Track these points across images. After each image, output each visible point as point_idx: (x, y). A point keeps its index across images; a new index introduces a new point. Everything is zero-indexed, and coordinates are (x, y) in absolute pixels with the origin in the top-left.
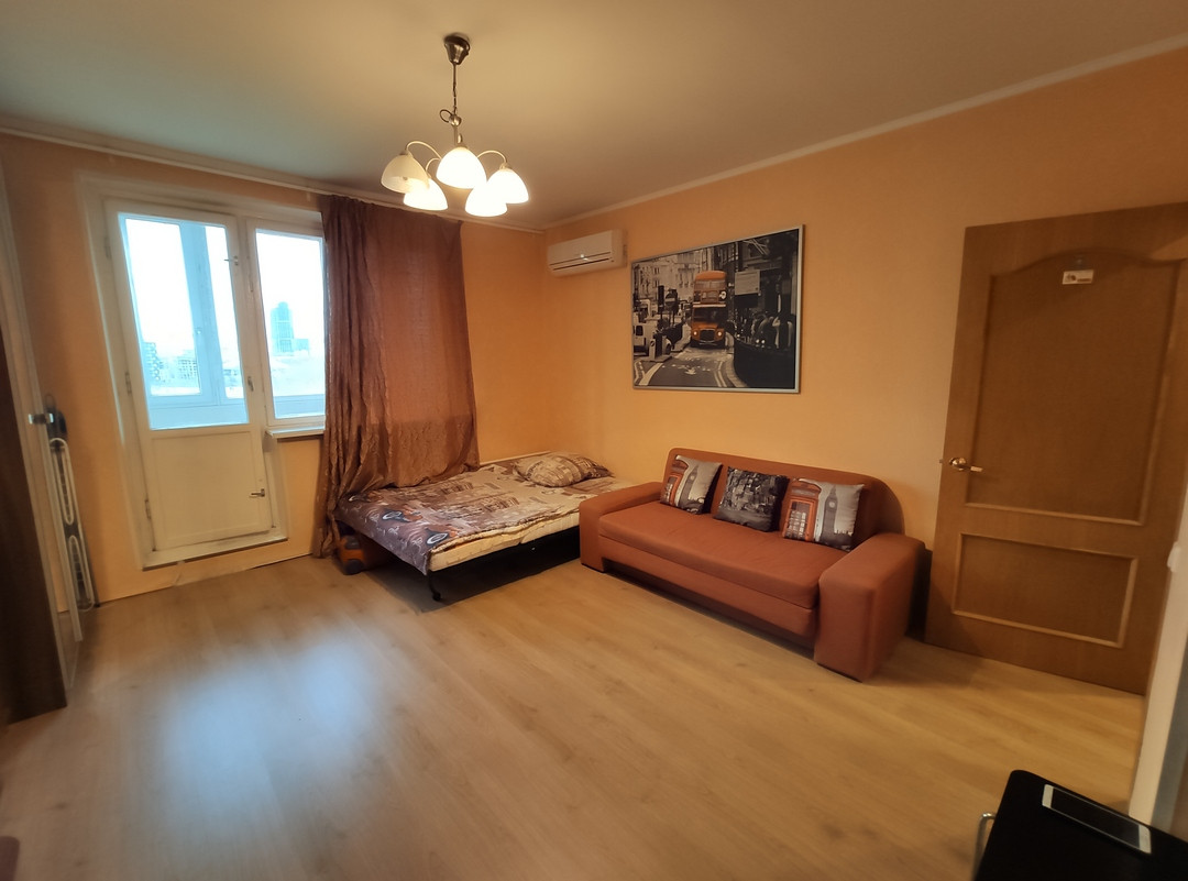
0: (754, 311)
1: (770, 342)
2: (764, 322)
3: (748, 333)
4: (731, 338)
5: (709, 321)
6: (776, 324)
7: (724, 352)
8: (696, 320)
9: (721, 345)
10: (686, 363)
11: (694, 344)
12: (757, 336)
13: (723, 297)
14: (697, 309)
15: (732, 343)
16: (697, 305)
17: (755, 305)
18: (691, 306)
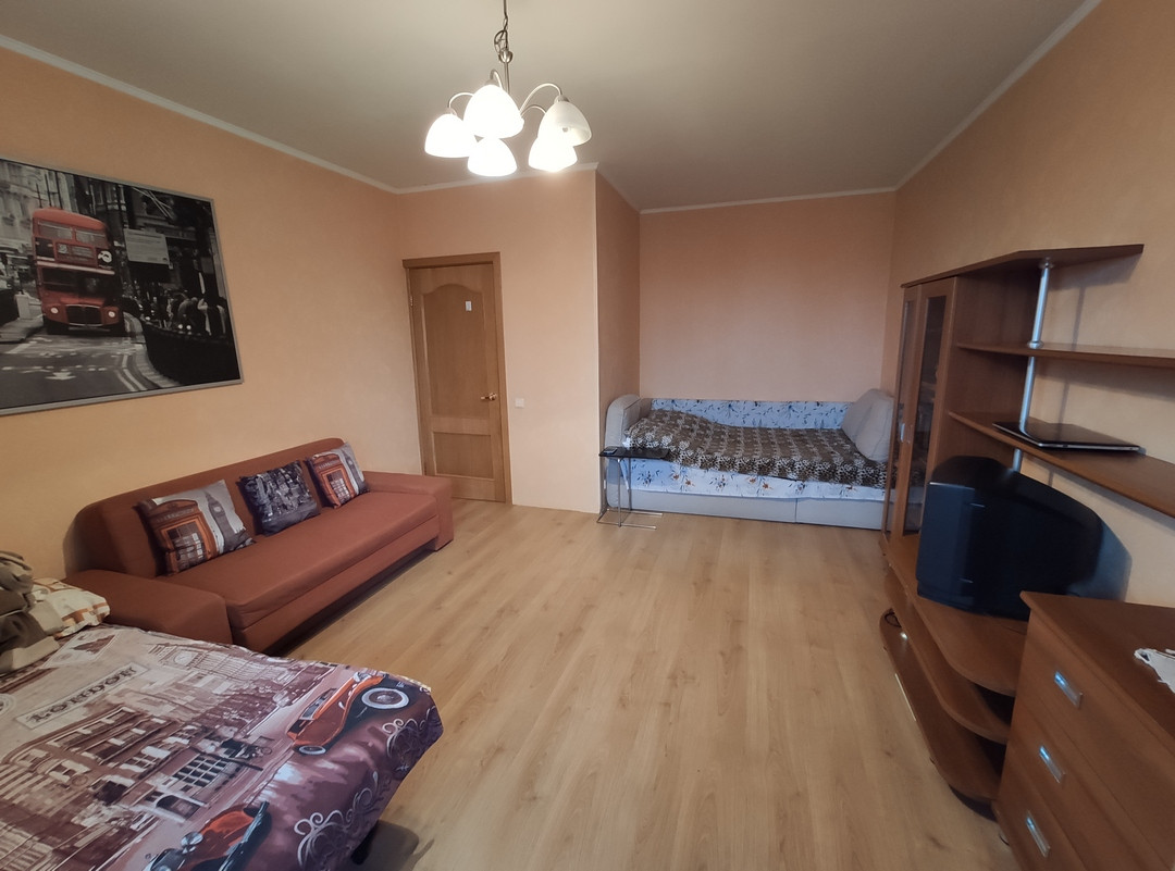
0: (167, 287)
1: (199, 327)
2: (185, 303)
3: (162, 315)
4: (135, 320)
5: (82, 292)
6: (203, 306)
7: (128, 341)
8: (49, 288)
9: (117, 331)
10: (43, 362)
11: (52, 327)
12: (177, 319)
13: (108, 260)
14: (45, 269)
15: (138, 328)
16: (45, 262)
17: (167, 280)
18: (31, 261)
